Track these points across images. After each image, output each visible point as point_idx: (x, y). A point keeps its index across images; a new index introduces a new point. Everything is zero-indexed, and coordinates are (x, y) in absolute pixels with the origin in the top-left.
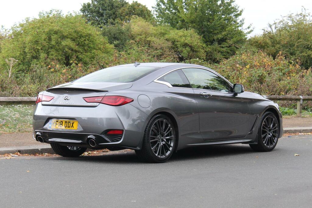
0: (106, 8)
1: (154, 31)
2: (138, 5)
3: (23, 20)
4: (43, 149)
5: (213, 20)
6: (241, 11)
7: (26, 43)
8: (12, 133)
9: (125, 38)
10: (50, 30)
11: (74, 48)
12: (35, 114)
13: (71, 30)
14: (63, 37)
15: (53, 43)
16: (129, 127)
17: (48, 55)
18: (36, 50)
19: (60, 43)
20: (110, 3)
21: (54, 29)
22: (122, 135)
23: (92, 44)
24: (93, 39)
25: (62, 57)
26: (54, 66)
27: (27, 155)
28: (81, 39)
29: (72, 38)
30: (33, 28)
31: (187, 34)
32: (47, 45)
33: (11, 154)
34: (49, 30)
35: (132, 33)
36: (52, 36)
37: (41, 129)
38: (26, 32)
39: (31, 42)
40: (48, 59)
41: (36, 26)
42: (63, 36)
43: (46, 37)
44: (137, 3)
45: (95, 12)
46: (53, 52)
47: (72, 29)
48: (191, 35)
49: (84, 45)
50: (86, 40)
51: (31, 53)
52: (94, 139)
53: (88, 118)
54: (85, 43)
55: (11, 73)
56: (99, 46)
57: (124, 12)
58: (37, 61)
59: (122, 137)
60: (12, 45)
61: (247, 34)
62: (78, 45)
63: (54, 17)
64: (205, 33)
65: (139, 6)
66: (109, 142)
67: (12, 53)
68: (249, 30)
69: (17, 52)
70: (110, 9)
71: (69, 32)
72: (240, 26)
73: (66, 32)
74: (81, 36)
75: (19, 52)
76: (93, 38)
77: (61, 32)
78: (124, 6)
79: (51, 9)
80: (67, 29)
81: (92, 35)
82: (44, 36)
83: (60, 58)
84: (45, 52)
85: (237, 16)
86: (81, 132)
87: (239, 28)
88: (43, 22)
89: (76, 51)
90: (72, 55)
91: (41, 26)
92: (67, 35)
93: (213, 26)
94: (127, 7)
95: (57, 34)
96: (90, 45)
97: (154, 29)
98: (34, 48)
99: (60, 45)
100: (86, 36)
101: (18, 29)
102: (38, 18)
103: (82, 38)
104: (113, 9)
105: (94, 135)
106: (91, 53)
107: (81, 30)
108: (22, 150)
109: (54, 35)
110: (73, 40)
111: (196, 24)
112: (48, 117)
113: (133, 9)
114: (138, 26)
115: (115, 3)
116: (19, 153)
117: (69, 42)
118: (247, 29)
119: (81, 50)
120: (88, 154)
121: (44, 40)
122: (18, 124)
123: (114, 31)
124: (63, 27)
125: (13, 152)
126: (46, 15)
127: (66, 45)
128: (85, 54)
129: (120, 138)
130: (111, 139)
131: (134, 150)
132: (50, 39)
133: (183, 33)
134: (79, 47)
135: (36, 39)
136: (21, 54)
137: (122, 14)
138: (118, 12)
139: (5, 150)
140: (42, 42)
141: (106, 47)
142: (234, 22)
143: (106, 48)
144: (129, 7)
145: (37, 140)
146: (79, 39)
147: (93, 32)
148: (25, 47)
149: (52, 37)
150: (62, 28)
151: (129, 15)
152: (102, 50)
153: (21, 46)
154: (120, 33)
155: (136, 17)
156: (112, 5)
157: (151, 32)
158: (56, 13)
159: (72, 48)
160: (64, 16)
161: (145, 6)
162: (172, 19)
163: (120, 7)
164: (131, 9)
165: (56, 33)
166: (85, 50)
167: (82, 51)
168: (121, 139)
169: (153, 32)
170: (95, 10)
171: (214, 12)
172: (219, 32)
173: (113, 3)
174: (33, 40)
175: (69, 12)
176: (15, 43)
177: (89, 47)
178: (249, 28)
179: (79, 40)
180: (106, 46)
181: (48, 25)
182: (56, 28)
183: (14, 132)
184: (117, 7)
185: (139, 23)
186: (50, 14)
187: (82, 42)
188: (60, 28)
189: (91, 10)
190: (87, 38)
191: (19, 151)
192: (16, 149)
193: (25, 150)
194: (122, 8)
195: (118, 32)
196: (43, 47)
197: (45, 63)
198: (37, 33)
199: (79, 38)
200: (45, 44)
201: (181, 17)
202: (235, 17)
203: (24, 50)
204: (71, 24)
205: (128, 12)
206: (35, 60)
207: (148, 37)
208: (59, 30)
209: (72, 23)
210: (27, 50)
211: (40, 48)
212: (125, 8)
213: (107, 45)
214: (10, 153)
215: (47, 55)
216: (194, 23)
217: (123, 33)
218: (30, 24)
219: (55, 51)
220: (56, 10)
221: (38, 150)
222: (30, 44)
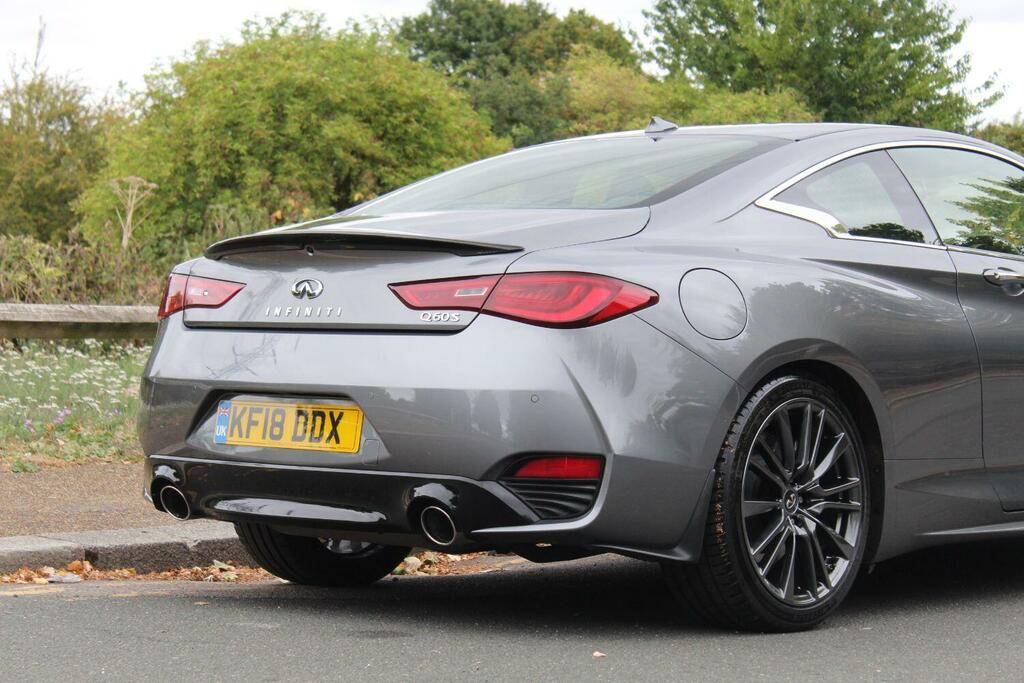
0: (479, 31)
1: (653, 99)
2: (588, 23)
3: (186, 52)
4: (207, 543)
5: (861, 59)
6: (961, 27)
7: (195, 130)
8: (88, 463)
9: (548, 122)
10: (279, 84)
11: (368, 148)
12: (152, 374)
13: (355, 84)
14: (330, 110)
15: (292, 129)
16: (631, 441)
17: (274, 174)
18: (232, 158)
19: (316, 129)
20: (493, 17)
21: (296, 79)
22: (598, 484)
23: (433, 136)
24: (435, 118)
25: (324, 181)
26: (296, 211)
27: (126, 572)
28: (391, 119)
29: (359, 114)
30: (219, 77)
31: (769, 108)
32: (269, 139)
33: (50, 570)
34: (277, 82)
35: (573, 104)
36: (288, 106)
37: (181, 446)
38: (196, 92)
39: (210, 125)
40: (274, 187)
41: (229, 69)
42: (327, 103)
43: (267, 107)
44: (585, 18)
45: (442, 46)
46: (290, 161)
47: (362, 79)
48: (782, 110)
49: (404, 140)
50: (413, 120)
51: (214, 166)
52: (446, 501)
53: (417, 391)
54: (406, 132)
55: (130, 234)
56: (460, 143)
57: (539, 47)
58: (233, 197)
59: (595, 494)
60: (147, 139)
61: (982, 109)
62: (380, 138)
63: (297, 39)
64: (831, 106)
65: (589, 26)
66: (527, 522)
67: (148, 166)
68: (988, 94)
69: (163, 163)
70: (492, 37)
71: (350, 89)
72: (958, 78)
73: (339, 90)
74: (393, 108)
75: (171, 165)
76: (438, 111)
77: (319, 90)
78: (541, 26)
79: (287, 10)
80: (343, 80)
81: (433, 101)
82: (258, 106)
83: (316, 183)
84: (264, 161)
85: (943, 44)
86: (377, 465)
87: (952, 85)
88: (255, 56)
89: (374, 161)
90: (361, 173)
91: (247, 68)
92: (343, 100)
93: (860, 80)
94: (551, 30)
95: (305, 98)
96: (424, 139)
97: (650, 91)
98: (223, 148)
99: (316, 137)
100: (413, 105)
101: (167, 82)
102: (239, 41)
103: (398, 114)
104: (502, 36)
105: (448, 484)
106: (428, 166)
107: (394, 86)
108: (103, 549)
109: (295, 100)
110: (365, 121)
111: (800, 76)
112: (210, 387)
113: (571, 38)
114: (594, 79)
115: (508, 16)
116: (88, 565)
117: (349, 125)
118: (983, 89)
119: (391, 155)
120: (422, 566)
121: (259, 120)
122: (121, 423)
123: (511, 98)
124: (326, 72)
125: (60, 561)
126: (267, 31)
127: (339, 139)
128: (406, 170)
129: (588, 497)
130: (537, 503)
131: (656, 563)
132: (280, 116)
133: (756, 105)
134: (387, 146)
135: (230, 117)
136: (176, 171)
137: (532, 54)
138: (519, 45)
139: (19, 552)
140: (251, 128)
141: (483, 146)
142: (935, 66)
143: (484, 149)
144: (557, 28)
145: (159, 507)
146: (387, 116)
147: (436, 93)
148: (191, 147)
149: (287, 109)
150: (323, 76)
151: (557, 55)
152: (471, 155)
153: (177, 141)
154: (531, 103)
155: (586, 48)
156: (501, 24)
157: (640, 102)
158: (303, 24)
159: (360, 148)
160: (334, 33)
161: (610, 27)
162: (716, 56)
163: (525, 29)
164: (564, 36)
165: (301, 93)
166: (407, 157)
167: (397, 159)
168: (589, 505)
169: (646, 102)
170: (444, 40)
171: (864, 31)
172: (880, 99)
173: (503, 16)
174: (220, 120)
175: (350, 19)
176: (159, 130)
177: (423, 146)
178: (987, 85)
179: (386, 122)
180: (484, 143)
181: (272, 64)
182: (302, 76)
183: (95, 460)
184: (515, 29)
185: (597, 70)
186: (282, 24)
187: (395, 127)
188: (314, 75)
189: (428, 40)
190: (415, 112)
191: (91, 556)
192: (74, 545)
193: (117, 550)
194: (535, 34)
195: (522, 99)
196: (254, 143)
197: (263, 203)
198: (235, 93)
199: (386, 112)
200: (262, 135)
201: (745, 49)
202: (938, 48)
203: (189, 155)
204: (356, 62)
205: (555, 47)
206: (228, 193)
207: (631, 120)
208: (311, 83)
209: (362, 59)
210: (197, 156)
211: (243, 149)
212: (544, 31)
213: (488, 139)
214: (44, 564)
215: (268, 173)
216: (793, 68)
217: (540, 104)
218: (211, 63)
219: (298, 160)
220: (305, 13)
221: (185, 547)
222: (208, 133)
